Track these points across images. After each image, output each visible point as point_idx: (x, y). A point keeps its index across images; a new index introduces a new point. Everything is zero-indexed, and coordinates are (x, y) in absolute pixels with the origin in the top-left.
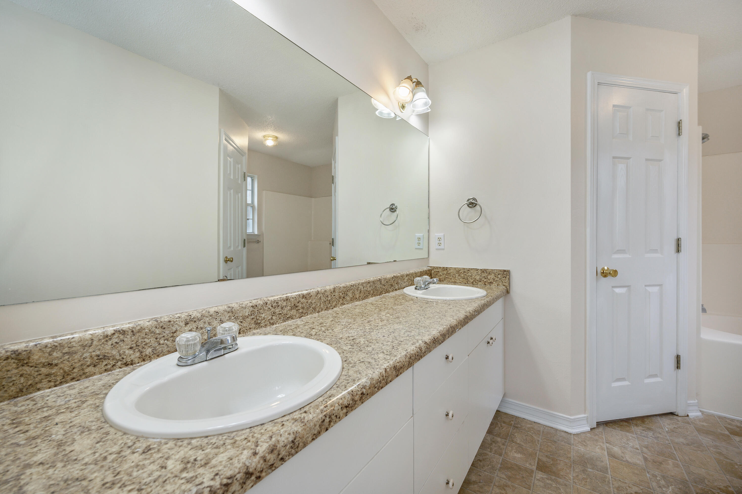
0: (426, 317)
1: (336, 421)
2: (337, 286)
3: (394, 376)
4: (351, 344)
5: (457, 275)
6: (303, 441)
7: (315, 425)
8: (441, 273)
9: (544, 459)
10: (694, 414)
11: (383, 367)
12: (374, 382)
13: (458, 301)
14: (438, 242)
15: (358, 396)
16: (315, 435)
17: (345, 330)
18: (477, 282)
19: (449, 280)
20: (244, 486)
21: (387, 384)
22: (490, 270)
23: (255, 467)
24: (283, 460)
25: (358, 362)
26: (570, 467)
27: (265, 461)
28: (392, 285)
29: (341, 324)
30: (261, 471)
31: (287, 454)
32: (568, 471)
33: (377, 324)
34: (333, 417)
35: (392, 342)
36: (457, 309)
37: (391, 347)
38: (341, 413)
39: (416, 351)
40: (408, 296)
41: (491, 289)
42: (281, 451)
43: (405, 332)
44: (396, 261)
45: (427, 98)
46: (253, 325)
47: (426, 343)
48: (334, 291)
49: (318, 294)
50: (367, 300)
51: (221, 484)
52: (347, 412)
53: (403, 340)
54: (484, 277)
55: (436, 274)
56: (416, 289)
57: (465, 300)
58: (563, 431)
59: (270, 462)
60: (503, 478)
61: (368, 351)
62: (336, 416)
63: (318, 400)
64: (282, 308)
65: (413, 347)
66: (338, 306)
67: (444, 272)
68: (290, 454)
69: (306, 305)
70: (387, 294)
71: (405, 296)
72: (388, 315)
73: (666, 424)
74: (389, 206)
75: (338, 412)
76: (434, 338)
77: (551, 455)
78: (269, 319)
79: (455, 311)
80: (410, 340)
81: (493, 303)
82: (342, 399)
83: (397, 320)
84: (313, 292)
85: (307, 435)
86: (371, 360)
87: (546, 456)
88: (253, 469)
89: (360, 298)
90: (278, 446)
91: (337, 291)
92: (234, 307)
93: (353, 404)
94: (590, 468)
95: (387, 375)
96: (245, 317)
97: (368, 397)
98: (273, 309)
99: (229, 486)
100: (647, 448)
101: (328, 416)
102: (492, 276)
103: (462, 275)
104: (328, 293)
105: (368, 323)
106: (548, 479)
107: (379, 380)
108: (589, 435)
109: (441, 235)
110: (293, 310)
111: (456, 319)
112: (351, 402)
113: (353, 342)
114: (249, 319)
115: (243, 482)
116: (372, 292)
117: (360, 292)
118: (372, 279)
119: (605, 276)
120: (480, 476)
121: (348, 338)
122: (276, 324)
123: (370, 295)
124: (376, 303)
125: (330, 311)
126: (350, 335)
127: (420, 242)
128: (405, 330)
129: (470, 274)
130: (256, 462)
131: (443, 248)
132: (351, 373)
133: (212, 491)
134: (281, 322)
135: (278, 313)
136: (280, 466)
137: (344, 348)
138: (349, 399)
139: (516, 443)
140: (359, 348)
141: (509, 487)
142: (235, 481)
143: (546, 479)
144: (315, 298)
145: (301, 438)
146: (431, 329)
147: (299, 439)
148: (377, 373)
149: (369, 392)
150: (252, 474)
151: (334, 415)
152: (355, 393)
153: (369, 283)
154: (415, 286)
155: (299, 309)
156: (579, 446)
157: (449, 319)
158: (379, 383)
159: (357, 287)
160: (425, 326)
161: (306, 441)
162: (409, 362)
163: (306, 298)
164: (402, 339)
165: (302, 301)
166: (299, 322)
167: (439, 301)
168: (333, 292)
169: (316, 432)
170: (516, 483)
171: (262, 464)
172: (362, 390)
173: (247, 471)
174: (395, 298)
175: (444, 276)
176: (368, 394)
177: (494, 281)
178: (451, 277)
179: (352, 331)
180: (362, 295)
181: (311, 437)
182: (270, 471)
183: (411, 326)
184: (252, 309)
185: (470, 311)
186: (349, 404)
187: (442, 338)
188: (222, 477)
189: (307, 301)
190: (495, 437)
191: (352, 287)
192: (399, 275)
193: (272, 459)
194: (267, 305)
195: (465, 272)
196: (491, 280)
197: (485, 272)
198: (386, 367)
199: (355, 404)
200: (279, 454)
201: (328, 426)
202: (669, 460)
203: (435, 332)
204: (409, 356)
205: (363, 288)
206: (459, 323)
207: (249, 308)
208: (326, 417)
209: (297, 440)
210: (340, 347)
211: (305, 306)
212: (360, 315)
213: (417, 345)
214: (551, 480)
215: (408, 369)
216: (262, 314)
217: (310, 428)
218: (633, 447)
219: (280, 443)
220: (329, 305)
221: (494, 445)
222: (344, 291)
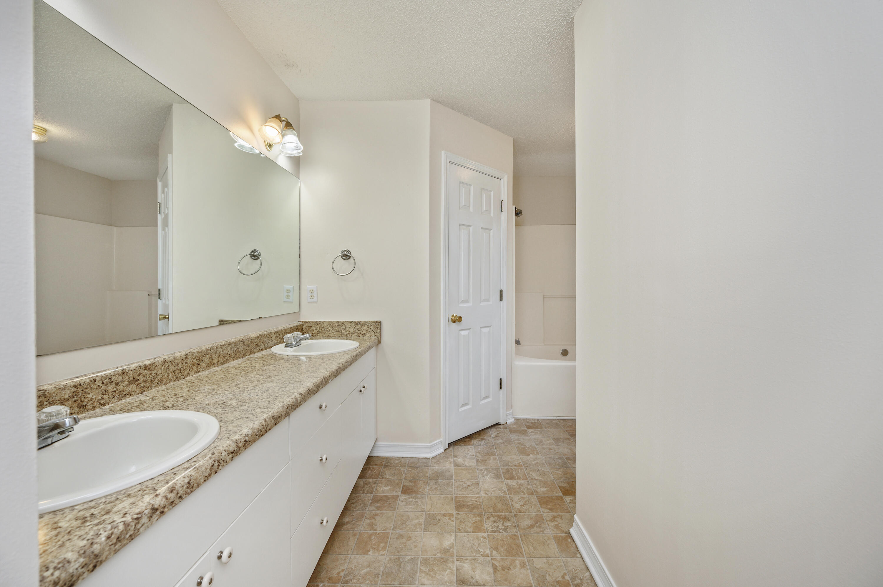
0: (299, 373)
1: (223, 465)
2: (189, 351)
3: (273, 424)
4: (222, 407)
5: (331, 328)
6: (197, 482)
7: (206, 469)
8: (313, 328)
9: (407, 484)
10: (510, 421)
11: (262, 418)
12: (255, 430)
13: (331, 355)
14: (311, 294)
15: (241, 443)
16: (206, 477)
17: (210, 396)
18: (351, 334)
19: (322, 334)
20: (151, 519)
21: (266, 432)
22: (364, 322)
23: (159, 504)
24: (181, 498)
25: (235, 419)
26: (427, 483)
27: (167, 499)
28: (257, 345)
29: (203, 392)
30: (164, 507)
31: (184, 493)
32: (425, 487)
33: (247, 386)
34: (221, 461)
35: (268, 398)
36: (331, 362)
37: (267, 402)
38: (227, 458)
39: (292, 402)
40: (278, 355)
41: (363, 340)
42: (179, 491)
43: (279, 388)
44: (262, 318)
45: (299, 142)
46: (76, 409)
47: (301, 394)
48: (186, 358)
49: (165, 363)
50: (227, 364)
51: (132, 519)
52: (233, 457)
53: (279, 395)
54: (358, 329)
55: (309, 329)
56: (286, 347)
57: (338, 353)
58: (424, 458)
59: (171, 500)
60: (374, 510)
61: (243, 409)
62: (224, 461)
63: (204, 452)
64: (117, 384)
65: (289, 399)
66: (191, 374)
67: (317, 326)
68: (186, 493)
69: (149, 377)
70: (252, 356)
71: (274, 356)
72: (258, 376)
73: (493, 432)
74: (249, 252)
75: (225, 457)
76: (309, 389)
77: (413, 479)
78: (99, 400)
79: (328, 364)
80: (285, 394)
81: (365, 353)
82: (227, 447)
83: (269, 380)
84: (158, 361)
85: (200, 477)
86: (248, 415)
87: (410, 481)
88: (158, 505)
89: (219, 363)
90: (176, 487)
91: (189, 357)
92: (48, 389)
93: (238, 450)
94: (441, 479)
95: (267, 424)
96: (65, 400)
97: (251, 444)
98: (104, 387)
99: (139, 519)
100: (479, 453)
101: (217, 461)
102: (365, 328)
103: (336, 329)
104: (179, 361)
105: (236, 386)
106: (409, 498)
107: (260, 428)
108: (442, 455)
109: (313, 287)
110: (132, 385)
111: (330, 371)
112: (236, 448)
113: (223, 406)
114: (70, 403)
115: (150, 516)
116: (233, 355)
117: (219, 356)
118: (233, 340)
119: (454, 322)
120: (353, 515)
121: (216, 403)
122: (108, 404)
123: (232, 359)
124: (240, 366)
125: (182, 381)
126: (218, 400)
127: (289, 294)
128: (279, 387)
129: (344, 327)
130: (159, 500)
131: (316, 301)
132: (230, 428)
133: (126, 524)
134: (116, 401)
135: (111, 391)
136: (178, 503)
137: (215, 411)
138: (234, 446)
139: (386, 479)
140: (233, 409)
141: (378, 515)
142: (144, 515)
143: (408, 499)
144: (161, 369)
145: (195, 480)
146: (306, 383)
147: (193, 480)
148: (257, 423)
149: (251, 439)
150: (157, 510)
151: (222, 460)
152: (239, 441)
153: (229, 345)
154: (285, 344)
155: (140, 383)
156: (435, 466)
157: (323, 372)
158: (259, 432)
159: (215, 350)
160: (299, 380)
161: (199, 482)
162: (286, 412)
163: (149, 369)
164: (277, 395)
165: (143, 374)
166: (142, 397)
167: (312, 357)
168: (184, 359)
169: (207, 475)
170: (384, 510)
171: (164, 502)
172: (245, 438)
173: (153, 508)
174: (263, 359)
175: (317, 330)
176: (250, 441)
177: (367, 332)
178: (325, 331)
179: (218, 396)
180: (221, 359)
181: (203, 478)
182: (171, 507)
183: (285, 382)
184: (73, 389)
185: (343, 362)
186: (235, 450)
187: (316, 389)
188: (131, 514)
189: (151, 372)
190: (367, 480)
191: (209, 352)
192: (266, 333)
193: (172, 497)
194: (96, 383)
195: (339, 325)
196: (365, 332)
197: (359, 324)
198: (265, 418)
199: (239, 450)
200: (178, 493)
201: (217, 470)
202: (491, 457)
203: (309, 384)
204: (286, 407)
205: (223, 351)
206: (332, 374)
207: (70, 389)
208: (215, 462)
209: (192, 481)
210: (210, 412)
211: (148, 379)
212: (223, 381)
213: (293, 396)
214: (413, 498)
215: (285, 418)
216: (89, 393)
217: (202, 472)
218: (471, 455)
219: (178, 485)
220: (180, 375)
221: (366, 486)
222: (199, 356)
